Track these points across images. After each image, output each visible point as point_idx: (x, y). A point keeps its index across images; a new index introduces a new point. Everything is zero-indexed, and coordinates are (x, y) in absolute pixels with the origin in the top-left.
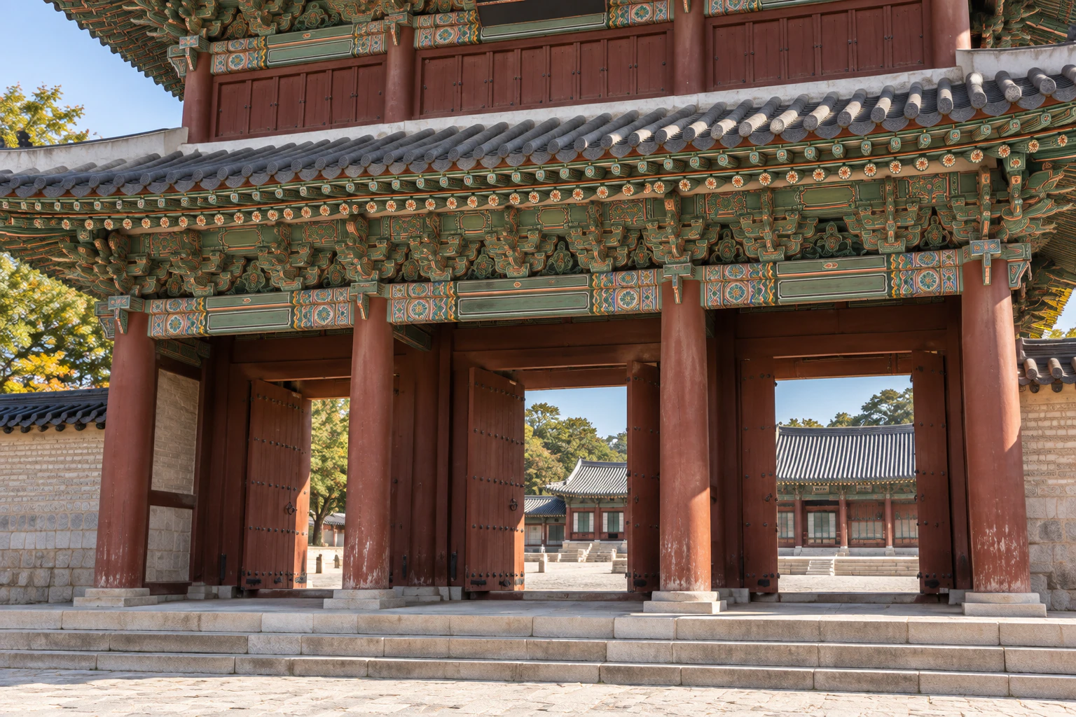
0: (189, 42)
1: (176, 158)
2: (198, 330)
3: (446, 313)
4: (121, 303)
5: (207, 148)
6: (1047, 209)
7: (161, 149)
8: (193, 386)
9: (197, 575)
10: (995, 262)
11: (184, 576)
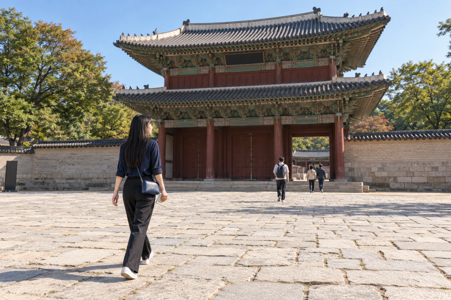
0: (165, 69)
1: (164, 92)
2: (172, 126)
3: (227, 124)
4: (159, 121)
5: (170, 91)
6: (353, 108)
7: (161, 91)
8: (172, 137)
9: (173, 177)
10: (340, 117)
11: (171, 177)
